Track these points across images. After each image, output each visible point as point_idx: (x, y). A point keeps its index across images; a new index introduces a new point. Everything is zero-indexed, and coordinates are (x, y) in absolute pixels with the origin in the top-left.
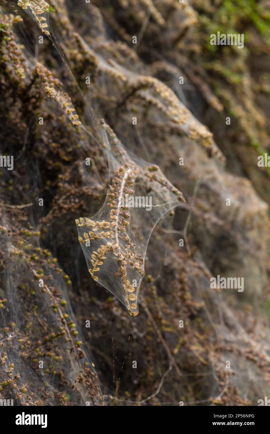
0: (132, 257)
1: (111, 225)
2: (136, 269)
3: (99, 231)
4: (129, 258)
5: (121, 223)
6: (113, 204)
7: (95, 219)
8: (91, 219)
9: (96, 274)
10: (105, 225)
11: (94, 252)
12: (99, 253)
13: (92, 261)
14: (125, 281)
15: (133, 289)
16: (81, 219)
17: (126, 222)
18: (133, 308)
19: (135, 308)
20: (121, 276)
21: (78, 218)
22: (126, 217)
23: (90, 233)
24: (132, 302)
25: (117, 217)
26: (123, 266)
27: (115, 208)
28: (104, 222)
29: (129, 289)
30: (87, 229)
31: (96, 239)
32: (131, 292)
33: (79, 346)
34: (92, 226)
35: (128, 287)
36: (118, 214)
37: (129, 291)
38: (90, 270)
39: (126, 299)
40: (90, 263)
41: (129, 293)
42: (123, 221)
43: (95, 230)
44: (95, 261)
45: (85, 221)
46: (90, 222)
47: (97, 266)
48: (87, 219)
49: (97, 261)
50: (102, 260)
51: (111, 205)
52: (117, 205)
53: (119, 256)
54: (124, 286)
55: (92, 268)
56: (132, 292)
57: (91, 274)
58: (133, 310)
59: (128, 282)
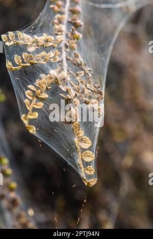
0: (87, 91)
1: (56, 40)
3: (37, 51)
4: (83, 92)
5: (70, 35)
6: (59, 6)
7: (32, 34)
8: (28, 33)
9: (31, 122)
10: (47, 41)
11: (30, 86)
12: (38, 88)
13: (26, 101)
14: (78, 132)
15: (89, 143)
16: (11, 33)
17: (77, 33)
18: (88, 172)
19: (92, 173)
21: (5, 32)
22: (76, 26)
23: (24, 55)
24: (86, 164)
25: (64, 27)
27: (62, 13)
28: (45, 36)
29: (83, 143)
30: (20, 49)
31: (32, 64)
32: (85, 147)
34: (27, 45)
35: (82, 140)
36: (65, 22)
37: (83, 147)
38: (23, 117)
39: (79, 161)
40: (23, 105)
41: (83, 150)
42: (72, 33)
43: (32, 49)
44: (31, 101)
45: (16, 36)
46: (24, 37)
47: (34, 110)
48: (19, 33)
49: (35, 100)
50: (42, 100)
51: (56, 8)
52: (64, 7)
53: (67, 92)
54: (76, 140)
55: (27, 112)
56: (87, 147)
57: (26, 122)
58: (89, 177)
59: (82, 133)
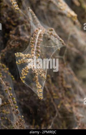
0: (41, 71)
1: (31, 56)
2: (42, 77)
3: (26, 59)
4: (39, 71)
5: (36, 55)
6: (33, 46)
7: (24, 53)
8: (23, 53)
9: (23, 79)
10: (29, 56)
11: (23, 69)
12: (25, 69)
13: (22, 73)
14: (37, 83)
15: (41, 87)
16: (18, 53)
17: (38, 54)
18: (40, 95)
19: (42, 95)
20: (35, 80)
21: (16, 53)
22: (38, 52)
23: (22, 60)
24: (40, 93)
25: (34, 52)
26: (36, 75)
27: (34, 48)
28: (28, 54)
30: (20, 58)
31: (24, 62)
33: (16, 108)
34: (23, 57)
35: (39, 86)
36: (35, 51)
38: (21, 77)
39: (38, 91)
41: (39, 88)
42: (37, 54)
43: (24, 58)
44: (23, 73)
45: (19, 54)
46: (22, 54)
47: (24, 76)
48: (20, 53)
49: (25, 73)
50: (27, 73)
51: (32, 46)
52: (35, 46)
53: (35, 71)
54: (37, 85)
55: (22, 76)
57: (22, 79)
58: (41, 96)
59: (39, 83)
